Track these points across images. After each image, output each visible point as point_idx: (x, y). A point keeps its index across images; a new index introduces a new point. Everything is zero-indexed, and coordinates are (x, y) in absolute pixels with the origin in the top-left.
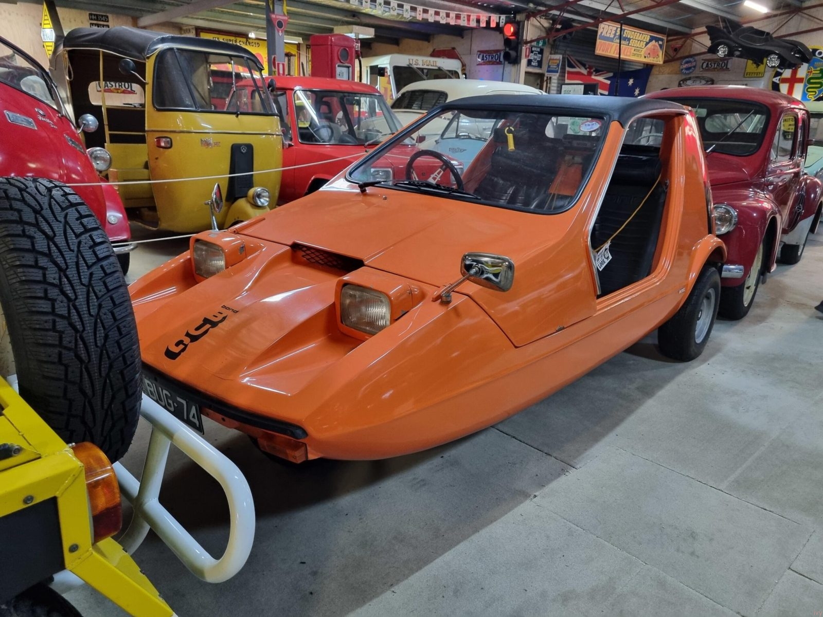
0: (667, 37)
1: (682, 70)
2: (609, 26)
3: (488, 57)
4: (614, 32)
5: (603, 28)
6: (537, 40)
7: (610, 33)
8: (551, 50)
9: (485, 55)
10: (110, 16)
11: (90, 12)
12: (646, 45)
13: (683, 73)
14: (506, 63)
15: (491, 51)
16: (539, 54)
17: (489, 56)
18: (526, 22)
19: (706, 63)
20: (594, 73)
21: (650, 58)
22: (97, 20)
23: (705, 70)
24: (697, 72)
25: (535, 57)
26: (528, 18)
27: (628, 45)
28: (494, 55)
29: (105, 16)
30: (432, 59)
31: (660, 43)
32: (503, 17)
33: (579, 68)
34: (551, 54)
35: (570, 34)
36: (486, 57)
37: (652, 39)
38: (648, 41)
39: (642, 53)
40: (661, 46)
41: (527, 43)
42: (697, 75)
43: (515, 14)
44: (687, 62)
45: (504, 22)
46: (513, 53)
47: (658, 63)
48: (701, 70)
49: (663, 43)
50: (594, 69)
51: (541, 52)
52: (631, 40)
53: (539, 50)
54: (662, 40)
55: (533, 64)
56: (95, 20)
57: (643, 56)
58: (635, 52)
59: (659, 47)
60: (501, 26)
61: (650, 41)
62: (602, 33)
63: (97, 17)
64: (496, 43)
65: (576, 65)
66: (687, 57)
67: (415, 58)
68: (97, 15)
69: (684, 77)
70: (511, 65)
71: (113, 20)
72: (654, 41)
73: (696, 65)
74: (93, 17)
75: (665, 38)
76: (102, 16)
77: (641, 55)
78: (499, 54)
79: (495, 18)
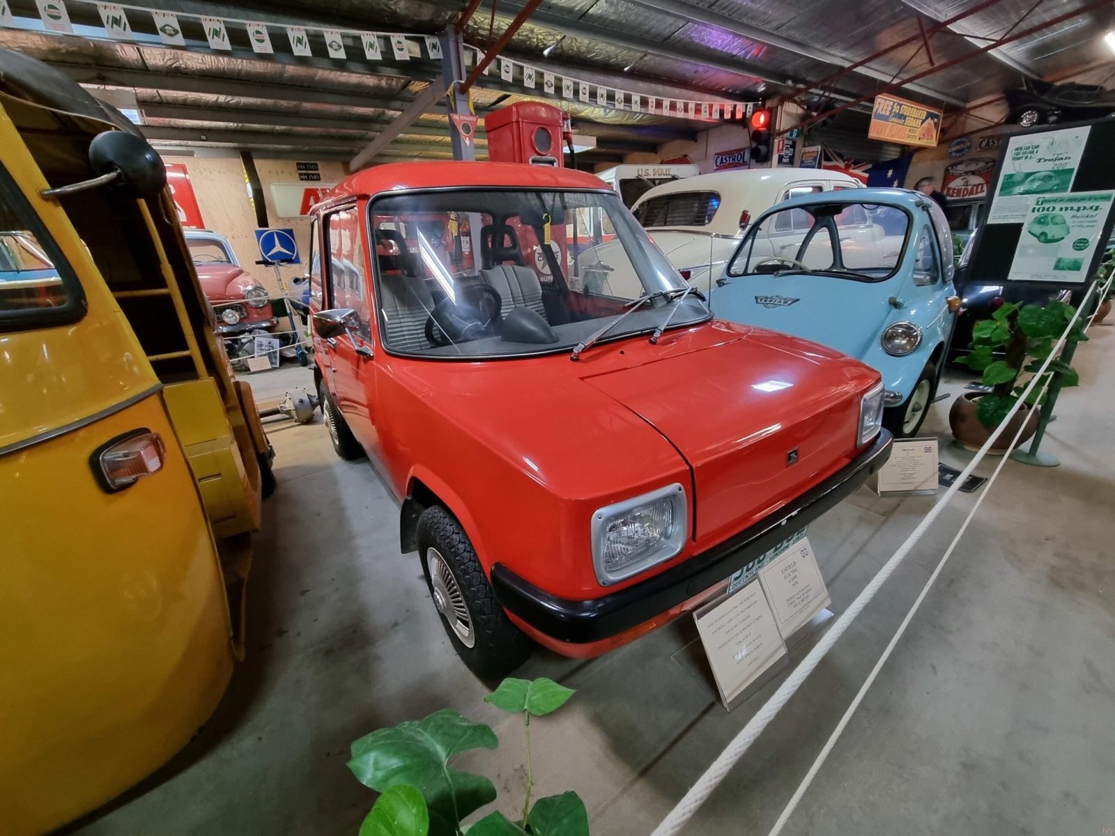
0: (944, 113)
1: (951, 153)
2: (886, 100)
3: (728, 159)
4: (890, 108)
5: (879, 104)
6: (791, 130)
7: (886, 110)
8: (805, 142)
9: (724, 157)
10: (319, 164)
11: (297, 162)
12: (922, 123)
13: (952, 158)
14: (753, 161)
15: (732, 151)
16: (791, 148)
17: (730, 158)
18: (779, 108)
19: (987, 140)
20: (853, 165)
21: (925, 140)
22: (306, 169)
23: (985, 149)
24: (973, 153)
25: (787, 152)
26: (781, 103)
27: (903, 125)
28: (736, 155)
29: (314, 164)
30: (665, 167)
31: (936, 120)
32: (750, 105)
33: (837, 161)
34: (804, 146)
35: (831, 117)
36: (725, 159)
37: (930, 115)
38: (924, 118)
39: (917, 134)
40: (936, 124)
41: (780, 133)
42: (972, 157)
43: (764, 101)
44: (959, 143)
45: (751, 111)
46: (763, 148)
47: (932, 145)
48: (978, 149)
49: (939, 121)
50: (853, 161)
51: (793, 146)
52: (907, 118)
53: (791, 143)
54: (937, 117)
55: (784, 160)
56: (303, 170)
57: (917, 138)
58: (910, 134)
59: (933, 125)
60: (747, 117)
61: (927, 118)
62: (877, 110)
63: (306, 167)
64: (739, 139)
65: (834, 157)
66: (960, 137)
67: (644, 167)
68: (305, 164)
69: (953, 161)
70: (759, 164)
71: (323, 167)
72: (930, 119)
73: (970, 145)
74: (301, 167)
75: (942, 115)
76: (311, 164)
77: (915, 136)
78: (742, 153)
79: (740, 106)
